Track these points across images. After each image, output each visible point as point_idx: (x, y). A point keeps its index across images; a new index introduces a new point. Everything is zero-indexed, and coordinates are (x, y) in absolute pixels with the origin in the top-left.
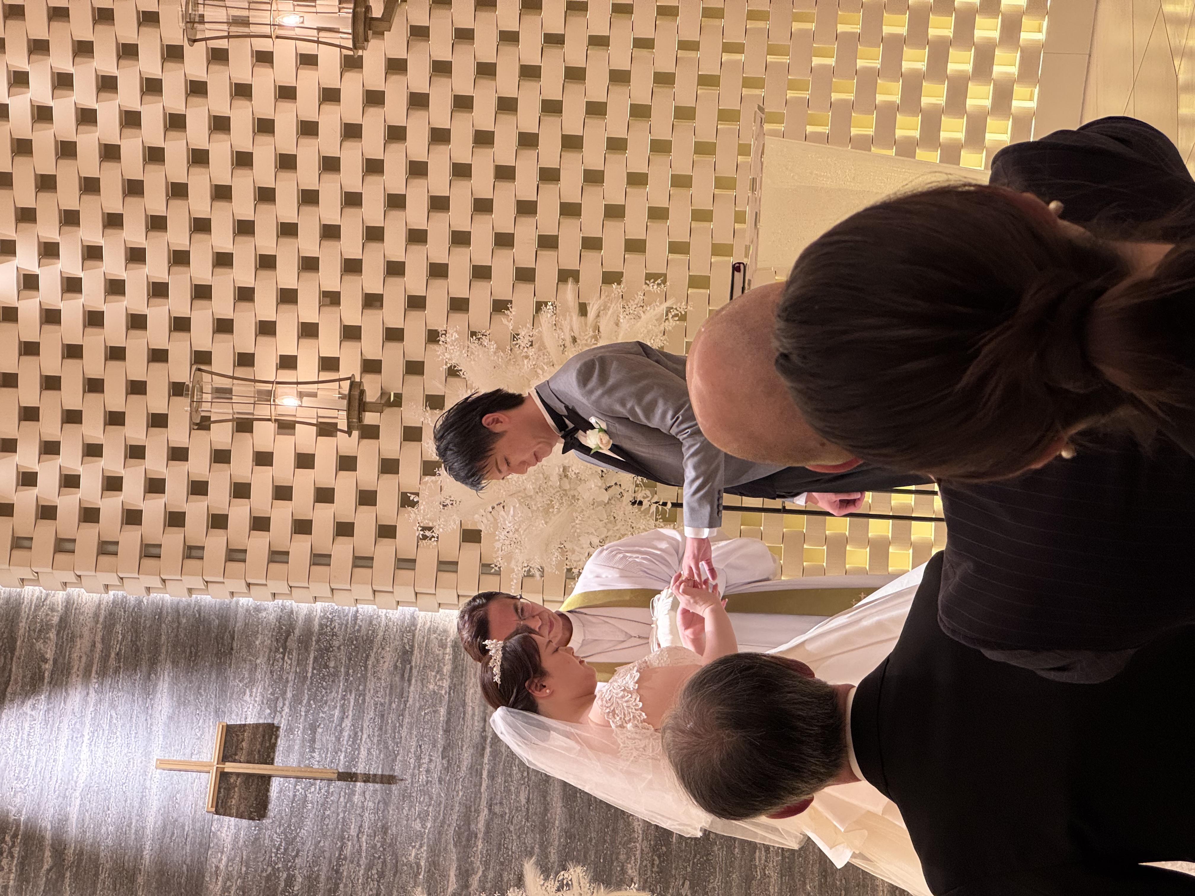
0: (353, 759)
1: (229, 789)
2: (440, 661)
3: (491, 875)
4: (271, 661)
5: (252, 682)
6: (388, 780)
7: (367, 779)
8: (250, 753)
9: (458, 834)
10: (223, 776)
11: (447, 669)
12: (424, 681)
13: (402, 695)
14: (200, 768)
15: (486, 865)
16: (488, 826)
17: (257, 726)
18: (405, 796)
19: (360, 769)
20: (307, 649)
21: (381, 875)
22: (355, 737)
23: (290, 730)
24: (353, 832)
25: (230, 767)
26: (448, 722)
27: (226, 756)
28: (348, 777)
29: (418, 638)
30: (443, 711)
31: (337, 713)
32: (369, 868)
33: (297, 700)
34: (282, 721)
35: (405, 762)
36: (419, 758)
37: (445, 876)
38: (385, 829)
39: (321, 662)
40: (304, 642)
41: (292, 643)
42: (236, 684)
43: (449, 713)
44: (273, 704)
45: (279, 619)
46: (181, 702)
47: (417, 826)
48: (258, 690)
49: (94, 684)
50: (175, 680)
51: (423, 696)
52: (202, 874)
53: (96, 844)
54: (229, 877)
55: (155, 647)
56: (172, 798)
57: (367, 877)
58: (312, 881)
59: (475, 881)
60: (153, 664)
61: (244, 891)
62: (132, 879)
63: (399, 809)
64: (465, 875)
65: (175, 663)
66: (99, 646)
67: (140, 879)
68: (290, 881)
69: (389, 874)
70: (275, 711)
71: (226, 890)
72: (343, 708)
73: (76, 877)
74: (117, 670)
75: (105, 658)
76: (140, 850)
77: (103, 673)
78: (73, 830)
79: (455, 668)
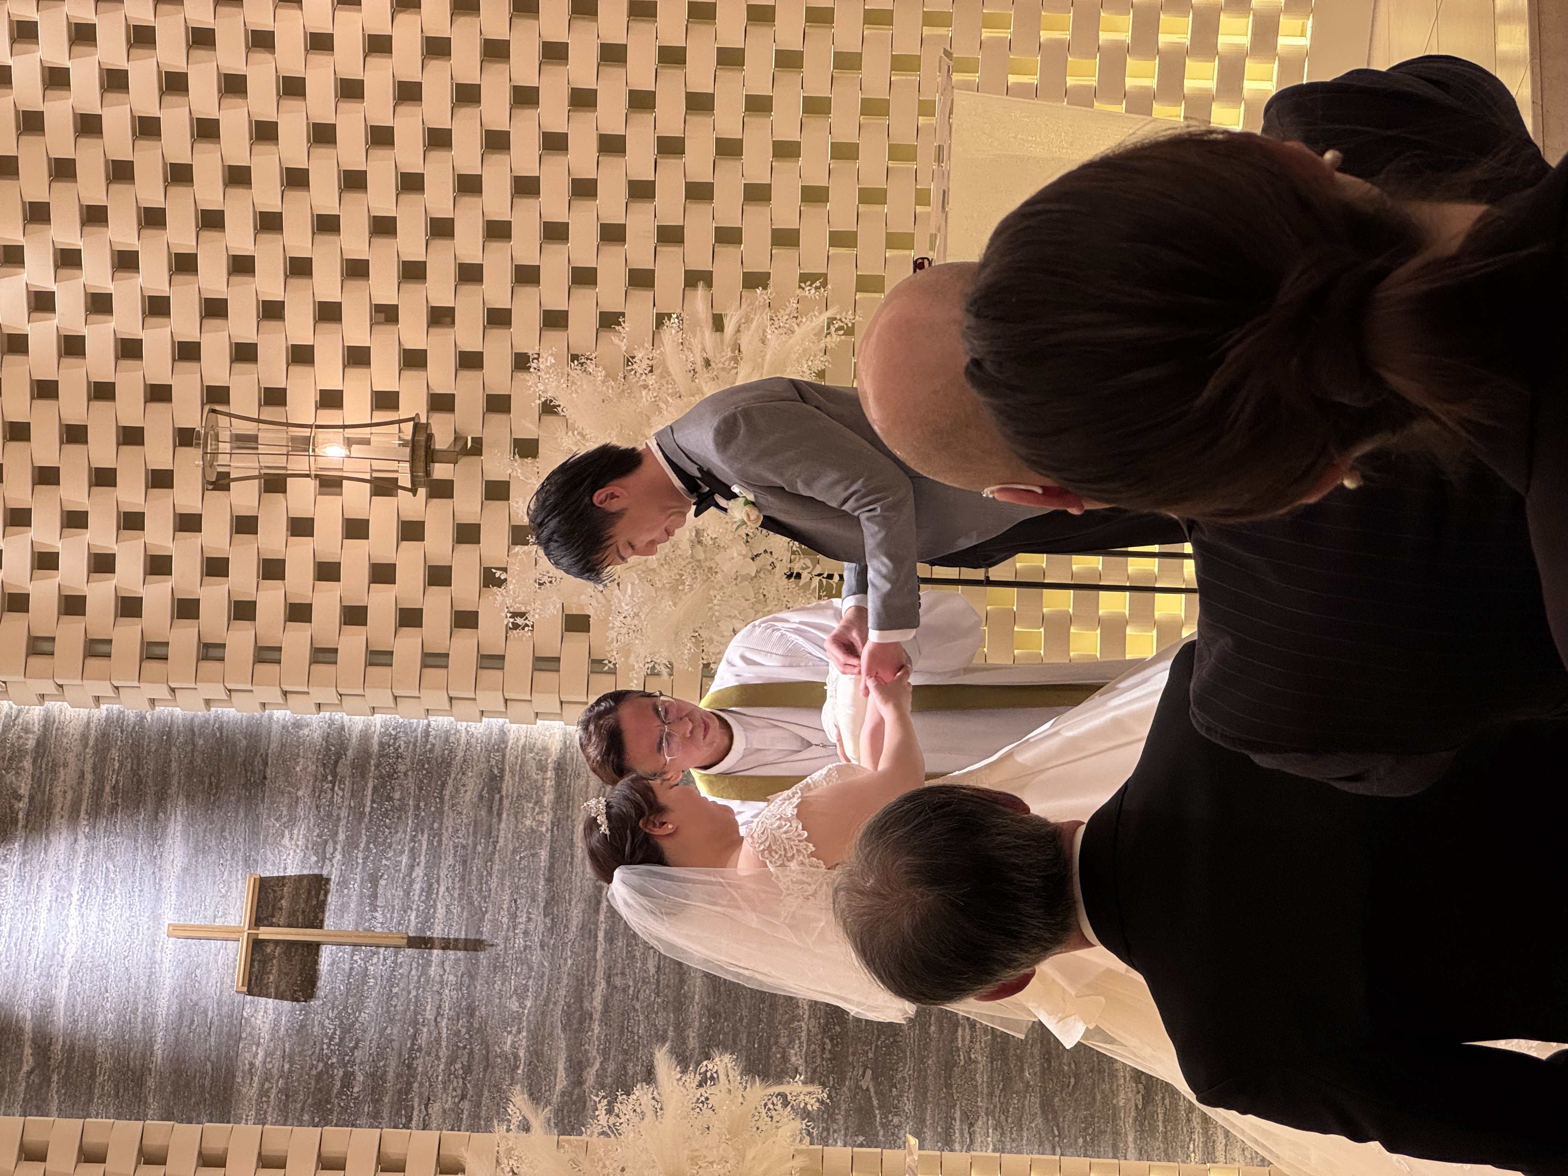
0: (427, 919)
1: (265, 961)
2: (539, 788)
3: (611, 1067)
4: (317, 793)
5: (292, 821)
6: (474, 945)
7: (447, 944)
8: (292, 913)
9: (568, 1015)
10: (257, 945)
11: (548, 798)
12: (518, 814)
13: (490, 834)
14: (227, 935)
15: (605, 1054)
16: (606, 1003)
17: (301, 878)
18: (497, 966)
19: (437, 932)
20: (363, 776)
21: (468, 1070)
22: (429, 890)
23: (344, 883)
24: (429, 1015)
25: (266, 933)
26: (551, 868)
27: (260, 918)
28: (421, 942)
29: (510, 758)
30: (544, 854)
31: (405, 859)
32: (452, 1061)
33: (352, 843)
34: (333, 871)
35: (496, 925)
36: (513, 916)
37: (551, 1070)
38: (471, 1011)
39: (383, 792)
40: (361, 765)
41: (344, 769)
42: (271, 824)
43: (552, 856)
44: (320, 849)
45: (327, 737)
46: (199, 849)
47: (514, 1005)
48: (300, 831)
49: (84, 827)
50: (191, 821)
51: (517, 835)
52: (231, 1074)
53: (91, 1037)
54: (267, 1077)
55: (164, 777)
56: (190, 975)
57: (449, 1073)
58: (376, 1079)
59: (590, 1076)
60: (161, 800)
61: (287, 1094)
62: (140, 1082)
63: (490, 983)
64: (577, 1068)
65: (190, 798)
66: (89, 777)
67: (151, 1083)
68: (348, 1080)
69: (478, 1068)
70: (323, 859)
71: (263, 1093)
72: (413, 852)
73: (65, 1080)
74: (113, 809)
75: (97, 793)
76: (149, 1044)
77: (95, 813)
78: (60, 1019)
79: (559, 798)
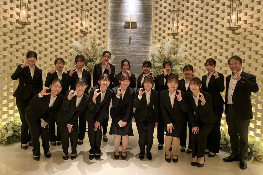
0: (133, 39)
1: (128, 23)
2: (146, 49)
3: (118, 57)
4: (145, 27)
5: (142, 25)
6: (130, 44)
7: (130, 41)
8: (133, 26)
9: (123, 53)
10: (129, 22)
11: (145, 50)
12: (143, 47)
13: (141, 45)
14: (131, 19)
15: (120, 56)
16: (124, 56)
17: (136, 26)
18: (128, 46)
19: (131, 40)
20: (147, 32)
22: (135, 39)
23: (136, 31)
24: (123, 40)
25: (131, 23)
26: (138, 51)
27: (132, 23)
28: (130, 38)
29: (149, 46)
30: (139, 50)
31: (138, 37)
32: (119, 42)
33: (140, 31)
34: (137, 29)
36: (133, 47)
37: (118, 51)
38: (124, 44)
39: (145, 34)
40: (148, 32)
41: (147, 30)
42: (142, 23)
43: (139, 51)
44: (139, 28)
45: (151, 28)
46: (139, 16)
47: (124, 48)
48: (141, 26)
49: (142, 5)
50: (142, 15)
51: (141, 48)
52: (117, 21)
53: (121, 7)
54: (117, 25)
55: (147, 12)
56: (127, 16)
57: (117, 42)
58: (117, 35)
59: (117, 55)
60: (145, 12)
61: (115, 27)
62: (117, 12)
63: (126, 45)
64: (118, 54)
65: (145, 15)
66: (147, 5)
67: (117, 13)
68: (117, 32)
69: (118, 45)
70: (138, 28)
71: (116, 24)
72: (139, 37)
73: (117, 5)
74: (143, 7)
75: (145, 5)
76: (120, 13)
77: (143, 5)
78: (123, 4)
79: (145, 51)
